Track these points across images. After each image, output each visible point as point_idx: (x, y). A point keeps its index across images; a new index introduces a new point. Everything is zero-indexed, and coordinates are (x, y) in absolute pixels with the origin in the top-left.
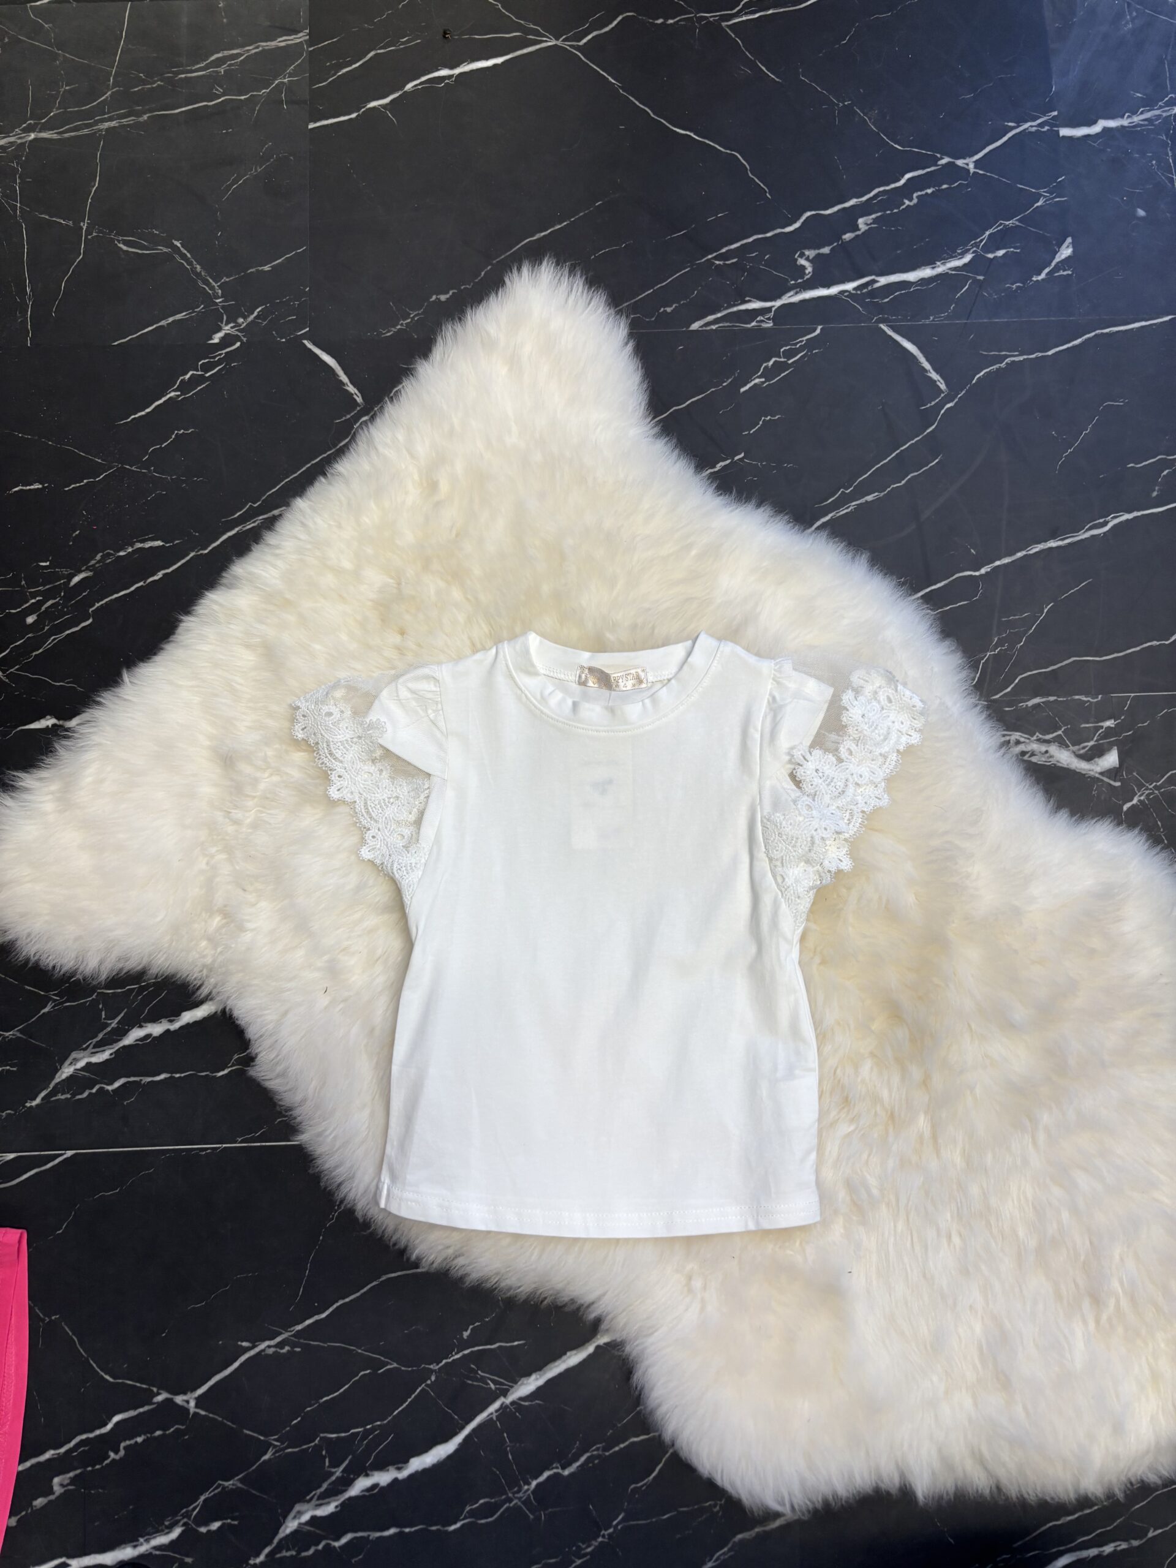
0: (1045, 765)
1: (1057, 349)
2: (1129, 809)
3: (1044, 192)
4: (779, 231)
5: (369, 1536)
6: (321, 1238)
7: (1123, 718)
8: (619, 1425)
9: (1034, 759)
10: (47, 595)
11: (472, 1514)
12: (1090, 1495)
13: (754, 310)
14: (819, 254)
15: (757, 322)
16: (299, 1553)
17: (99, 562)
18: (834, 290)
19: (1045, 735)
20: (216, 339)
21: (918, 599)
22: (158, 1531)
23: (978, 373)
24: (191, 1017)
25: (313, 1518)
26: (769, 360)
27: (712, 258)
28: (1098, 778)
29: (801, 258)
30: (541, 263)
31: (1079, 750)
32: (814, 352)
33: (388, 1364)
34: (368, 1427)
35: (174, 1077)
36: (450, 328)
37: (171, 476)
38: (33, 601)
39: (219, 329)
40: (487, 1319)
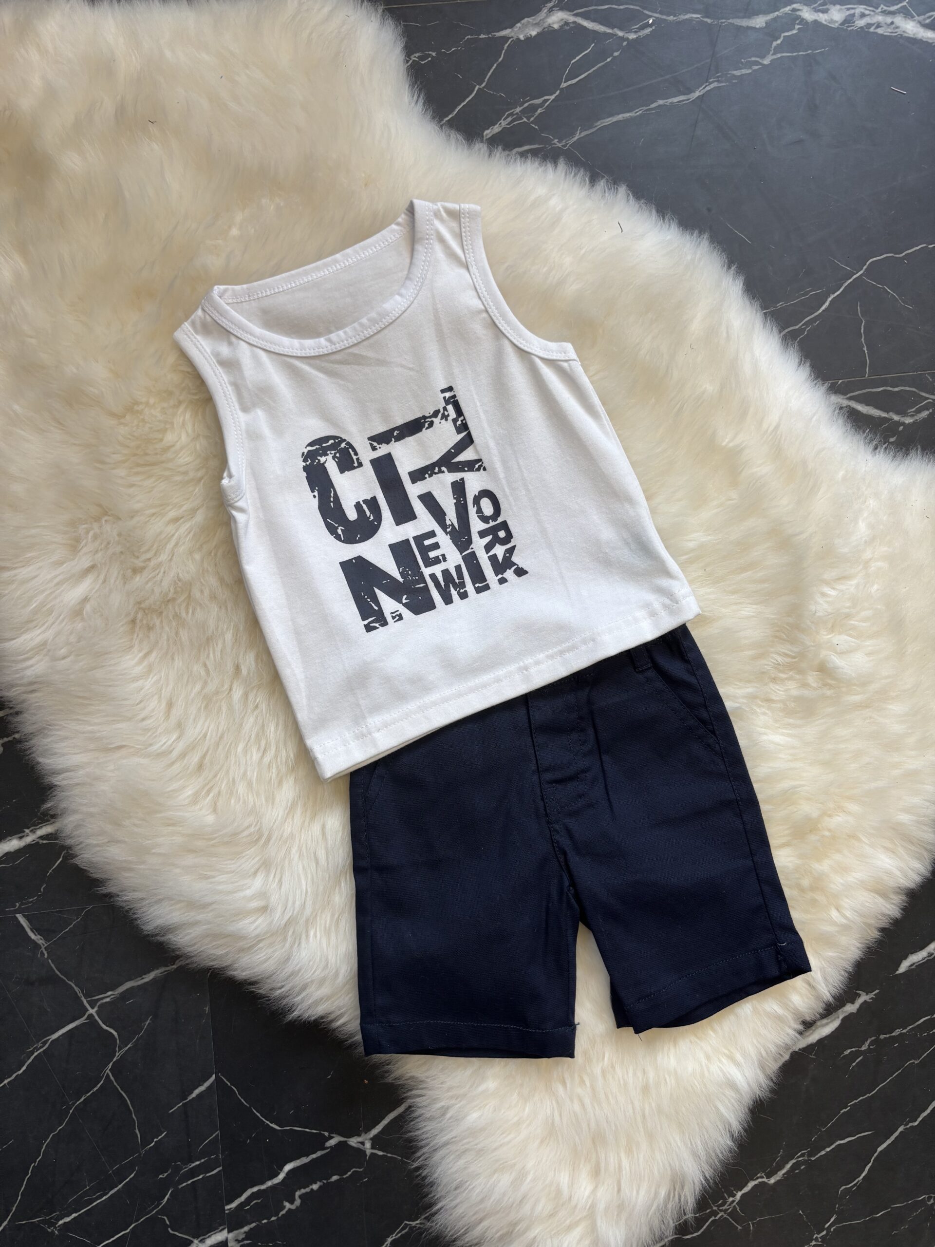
0: (889, 36)
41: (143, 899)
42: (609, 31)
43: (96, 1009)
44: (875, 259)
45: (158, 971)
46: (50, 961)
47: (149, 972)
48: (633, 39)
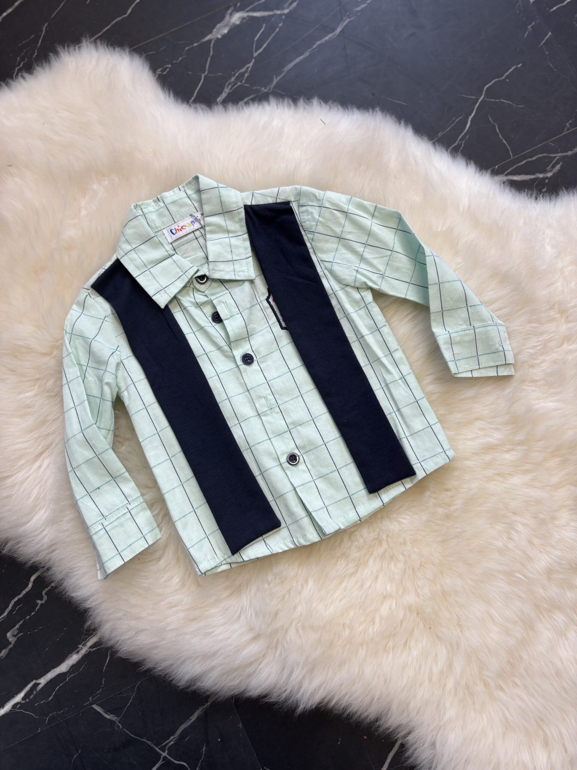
41: (172, 665)
42: (271, 13)
43: (166, 752)
44: (488, 86)
45: (199, 711)
46: (125, 730)
47: (193, 714)
48: (288, 13)
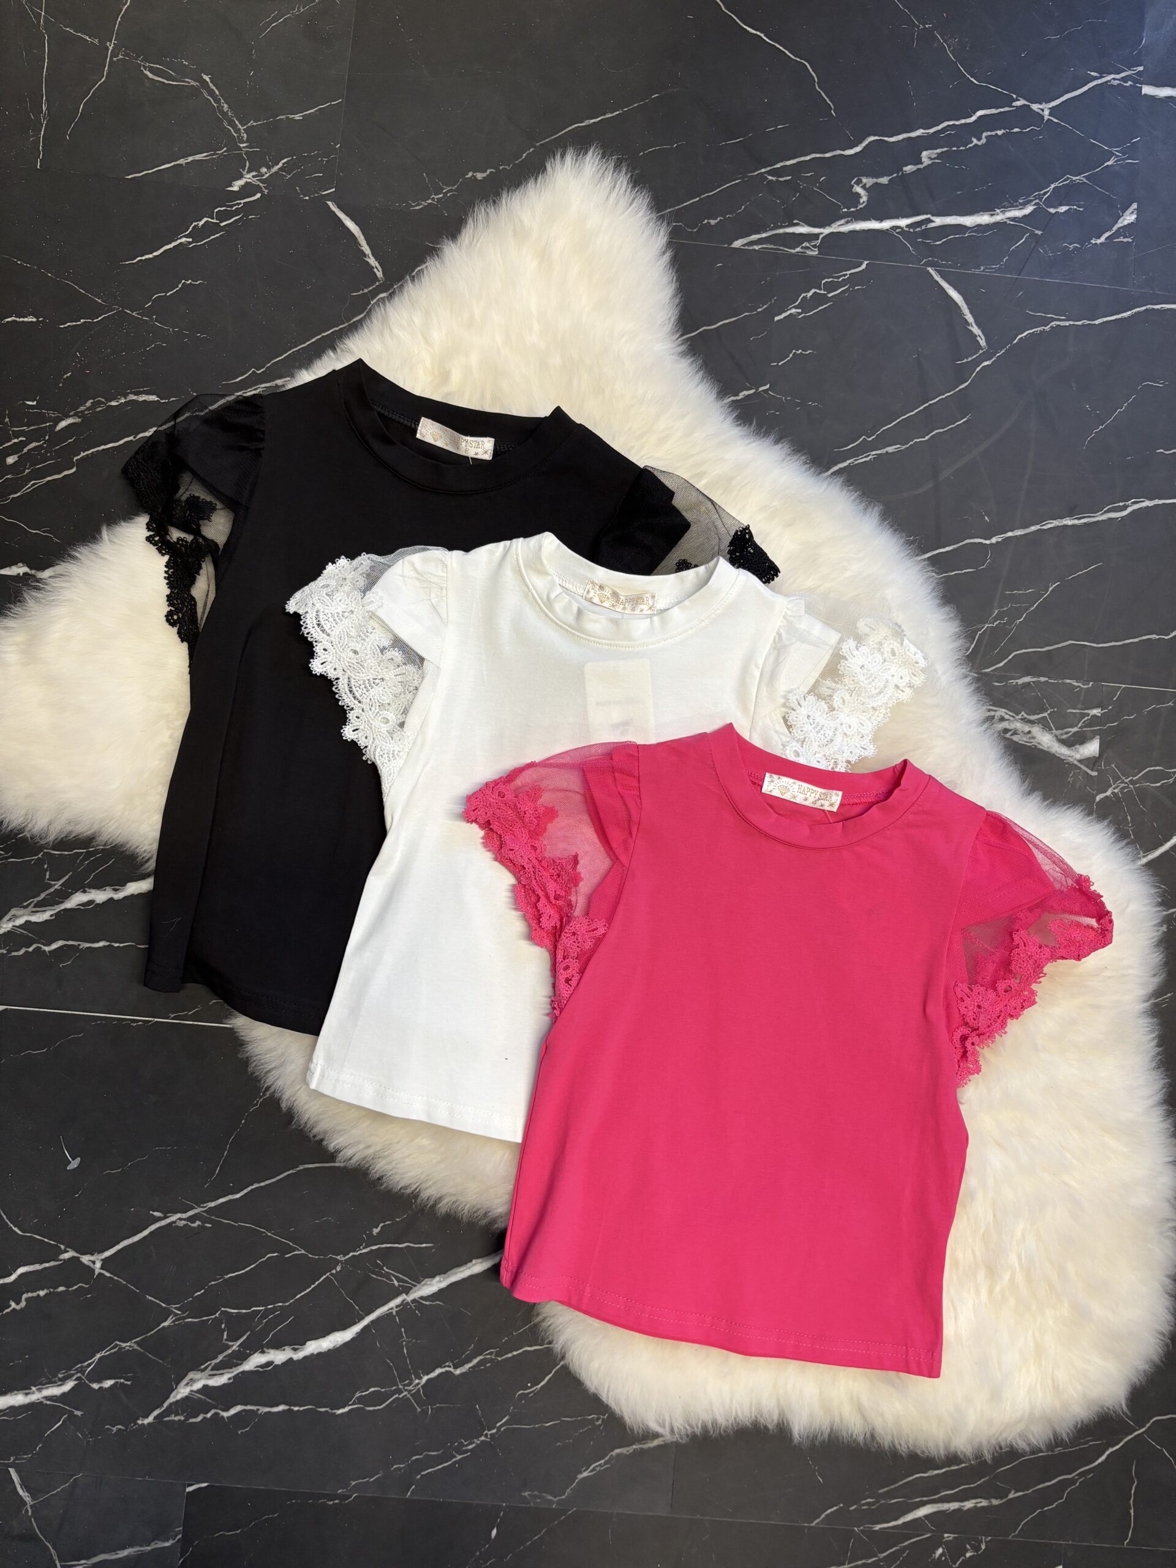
0: (1025, 745)
1: (1105, 319)
2: (1101, 800)
3: (1116, 151)
4: (838, 152)
5: (258, 1410)
6: (243, 1121)
7: (1110, 708)
8: (515, 1334)
9: (1015, 738)
10: (31, 437)
11: (360, 1400)
12: (959, 1453)
13: (801, 234)
14: (876, 183)
15: (802, 248)
16: (187, 1419)
17: (88, 409)
18: (886, 225)
19: (1030, 715)
20: (236, 186)
21: (924, 560)
22: (50, 1382)
23: (1021, 334)
24: (137, 889)
25: (205, 1387)
26: (808, 292)
27: (764, 172)
28: (1076, 765)
29: (858, 185)
30: (586, 153)
31: (1062, 734)
32: (856, 288)
33: (295, 1249)
34: (270, 1307)
35: (113, 946)
36: (483, 210)
37: (173, 328)
38: (16, 440)
39: (241, 177)
40: (398, 1220)
